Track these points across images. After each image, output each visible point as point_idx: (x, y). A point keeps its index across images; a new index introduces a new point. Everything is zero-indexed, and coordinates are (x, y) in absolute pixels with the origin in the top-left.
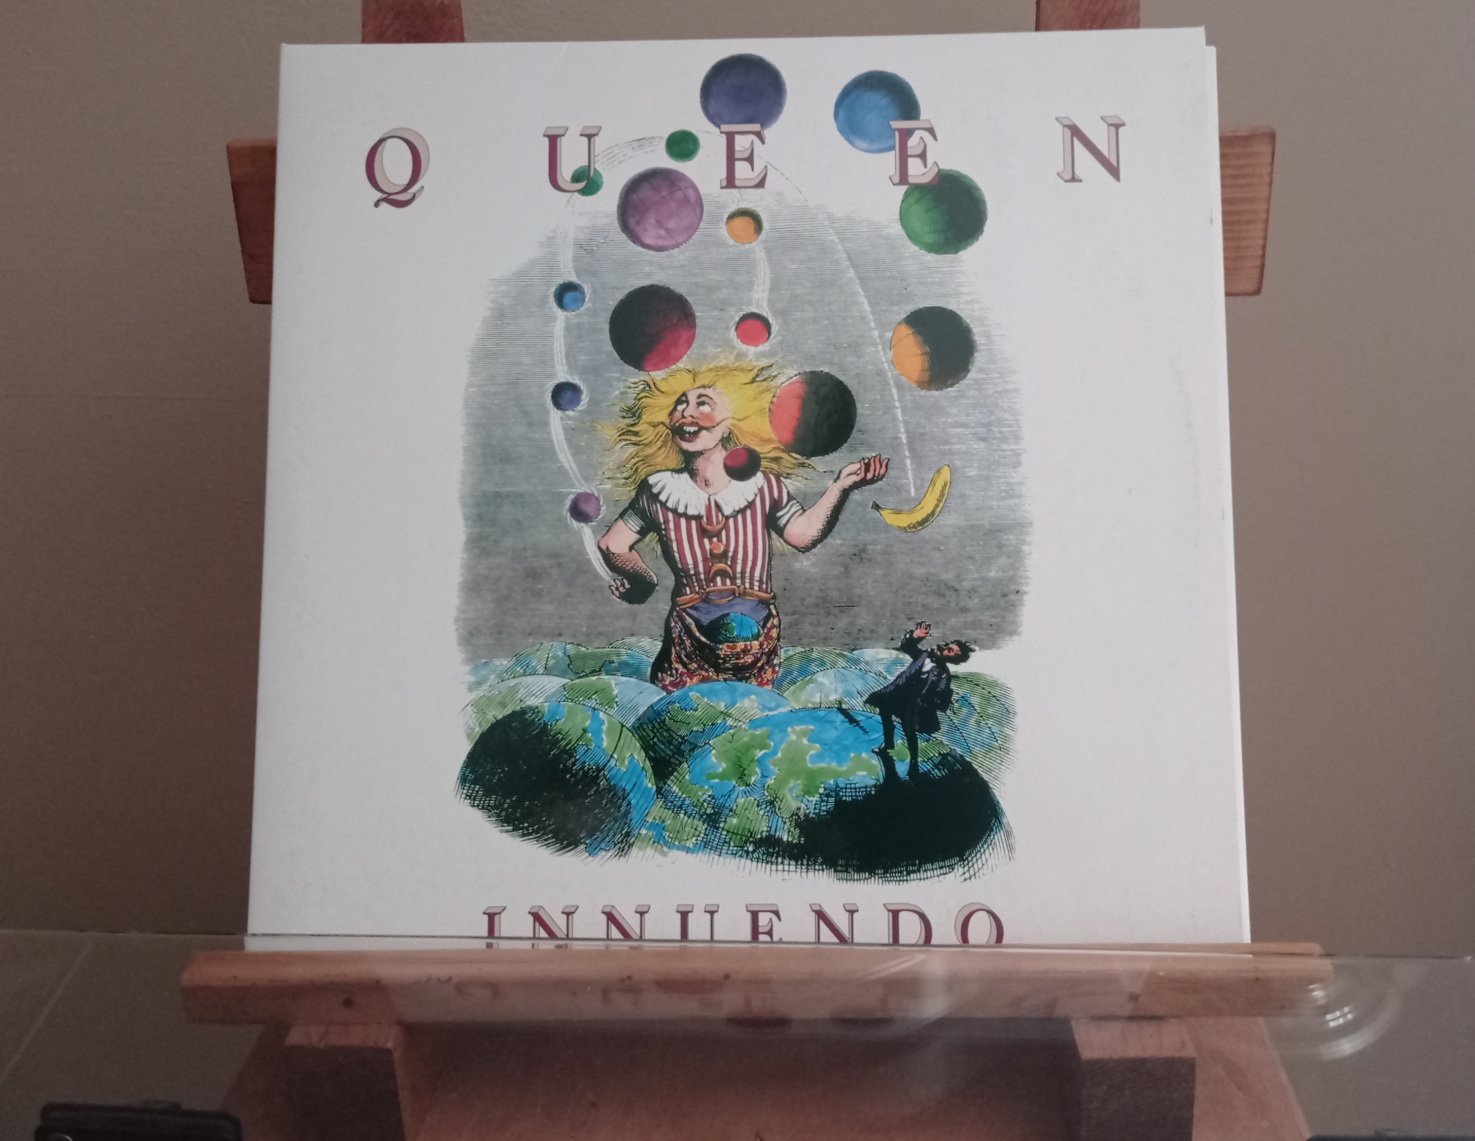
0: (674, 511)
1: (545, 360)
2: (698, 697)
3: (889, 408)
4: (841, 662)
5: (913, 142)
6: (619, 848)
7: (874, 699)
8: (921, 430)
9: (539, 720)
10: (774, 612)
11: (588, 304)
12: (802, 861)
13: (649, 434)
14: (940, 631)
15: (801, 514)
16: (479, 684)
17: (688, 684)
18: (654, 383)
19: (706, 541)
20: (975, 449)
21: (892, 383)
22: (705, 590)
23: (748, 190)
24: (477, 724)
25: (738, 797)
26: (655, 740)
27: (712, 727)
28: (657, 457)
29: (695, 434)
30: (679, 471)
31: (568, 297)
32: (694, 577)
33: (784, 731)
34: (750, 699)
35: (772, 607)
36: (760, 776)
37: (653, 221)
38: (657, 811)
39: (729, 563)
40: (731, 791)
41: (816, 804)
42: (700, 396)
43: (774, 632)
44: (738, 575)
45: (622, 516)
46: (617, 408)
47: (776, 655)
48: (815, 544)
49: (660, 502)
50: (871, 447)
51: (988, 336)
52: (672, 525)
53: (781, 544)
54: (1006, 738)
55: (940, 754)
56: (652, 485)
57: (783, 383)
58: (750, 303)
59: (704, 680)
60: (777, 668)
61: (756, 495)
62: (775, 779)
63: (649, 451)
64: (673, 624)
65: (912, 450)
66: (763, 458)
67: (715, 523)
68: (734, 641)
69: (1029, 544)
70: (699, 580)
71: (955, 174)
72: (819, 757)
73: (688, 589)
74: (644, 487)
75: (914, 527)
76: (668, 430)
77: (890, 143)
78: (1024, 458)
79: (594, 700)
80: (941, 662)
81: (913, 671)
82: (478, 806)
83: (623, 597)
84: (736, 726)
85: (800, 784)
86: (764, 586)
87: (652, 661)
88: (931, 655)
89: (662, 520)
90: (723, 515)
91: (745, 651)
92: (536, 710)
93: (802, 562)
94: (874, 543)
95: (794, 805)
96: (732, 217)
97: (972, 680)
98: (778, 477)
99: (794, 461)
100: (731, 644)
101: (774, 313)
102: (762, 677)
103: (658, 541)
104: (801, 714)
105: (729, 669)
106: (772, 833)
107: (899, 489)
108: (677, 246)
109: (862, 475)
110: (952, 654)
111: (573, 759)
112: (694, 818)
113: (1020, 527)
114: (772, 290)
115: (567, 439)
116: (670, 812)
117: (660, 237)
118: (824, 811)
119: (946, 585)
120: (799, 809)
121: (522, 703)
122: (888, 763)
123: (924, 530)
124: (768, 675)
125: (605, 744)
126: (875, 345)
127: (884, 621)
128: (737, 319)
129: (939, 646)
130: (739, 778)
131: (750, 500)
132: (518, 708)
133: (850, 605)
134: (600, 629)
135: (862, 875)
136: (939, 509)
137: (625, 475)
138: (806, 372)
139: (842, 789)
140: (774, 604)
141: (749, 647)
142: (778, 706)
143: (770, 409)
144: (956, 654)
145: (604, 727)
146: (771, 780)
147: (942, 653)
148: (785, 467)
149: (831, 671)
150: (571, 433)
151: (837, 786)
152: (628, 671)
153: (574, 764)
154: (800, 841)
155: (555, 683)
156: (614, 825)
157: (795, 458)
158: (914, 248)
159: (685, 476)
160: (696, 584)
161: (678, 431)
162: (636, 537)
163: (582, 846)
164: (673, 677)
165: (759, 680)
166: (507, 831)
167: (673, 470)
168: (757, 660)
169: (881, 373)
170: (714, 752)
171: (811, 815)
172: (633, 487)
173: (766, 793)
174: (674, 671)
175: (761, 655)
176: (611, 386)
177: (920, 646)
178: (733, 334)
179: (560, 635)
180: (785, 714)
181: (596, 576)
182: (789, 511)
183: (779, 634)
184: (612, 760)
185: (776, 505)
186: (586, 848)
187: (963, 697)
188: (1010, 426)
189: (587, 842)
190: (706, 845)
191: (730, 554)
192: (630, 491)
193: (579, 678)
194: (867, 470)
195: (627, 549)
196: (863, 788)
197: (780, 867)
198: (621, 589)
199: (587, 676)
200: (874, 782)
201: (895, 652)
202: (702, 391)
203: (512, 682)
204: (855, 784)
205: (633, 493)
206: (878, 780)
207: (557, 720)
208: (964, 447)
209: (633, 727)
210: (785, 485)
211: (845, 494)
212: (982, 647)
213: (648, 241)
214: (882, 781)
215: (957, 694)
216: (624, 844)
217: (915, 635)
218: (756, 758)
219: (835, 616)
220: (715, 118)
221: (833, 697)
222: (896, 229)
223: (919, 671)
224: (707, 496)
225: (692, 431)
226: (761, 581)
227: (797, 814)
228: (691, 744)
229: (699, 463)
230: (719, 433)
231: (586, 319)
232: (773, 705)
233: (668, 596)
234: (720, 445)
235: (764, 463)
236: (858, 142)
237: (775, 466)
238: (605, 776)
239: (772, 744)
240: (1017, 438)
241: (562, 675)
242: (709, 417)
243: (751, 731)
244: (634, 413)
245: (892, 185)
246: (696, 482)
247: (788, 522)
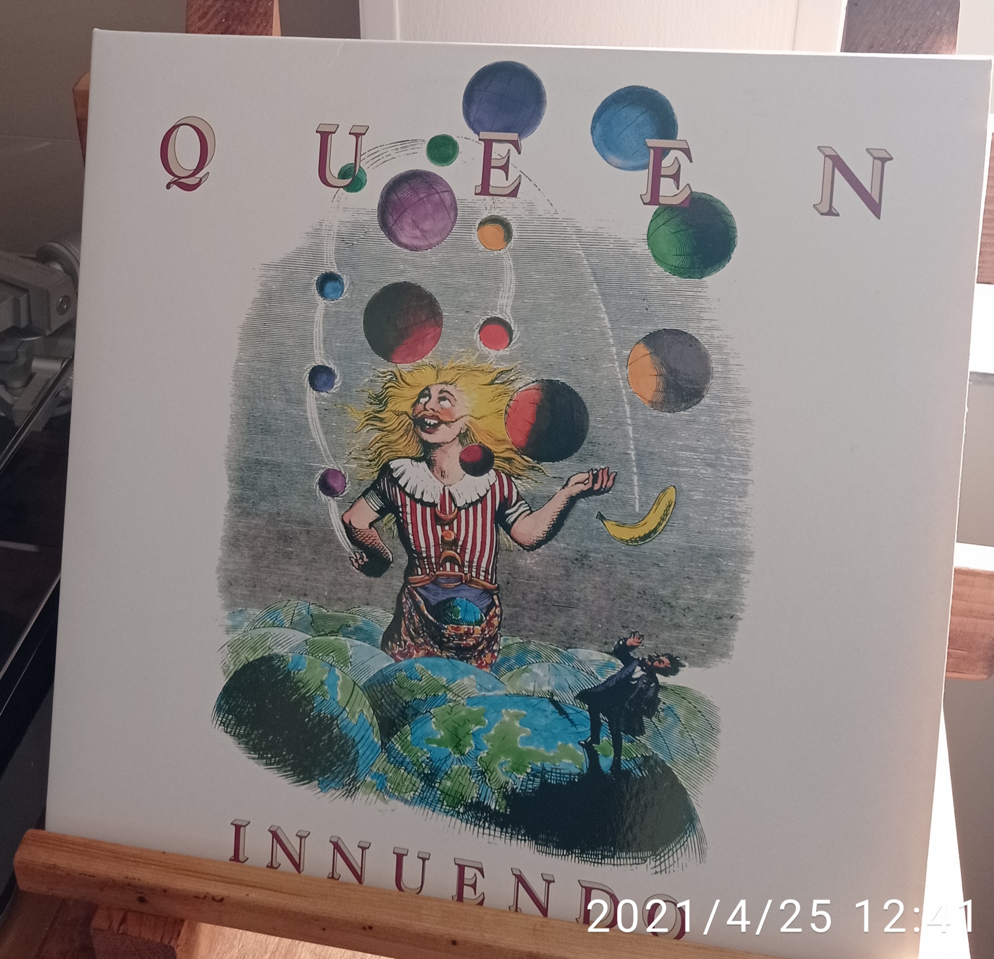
0: (412, 496)
1: (306, 343)
2: (423, 669)
3: (621, 424)
4: (556, 657)
5: (667, 162)
6: (347, 789)
8: (650, 449)
9: (284, 667)
10: (497, 602)
11: (346, 295)
12: (507, 829)
13: (393, 422)
14: (653, 642)
15: (528, 515)
16: (235, 628)
17: (414, 656)
18: (401, 375)
19: (439, 528)
20: (702, 474)
21: (626, 400)
22: (435, 573)
23: (501, 198)
24: (232, 662)
25: (452, 763)
26: (383, 701)
27: (434, 698)
28: (399, 444)
29: (435, 427)
30: (418, 460)
31: (329, 287)
32: (426, 560)
33: (499, 712)
34: (470, 679)
35: (495, 597)
36: (473, 748)
37: (410, 221)
38: (381, 762)
39: (458, 551)
40: (447, 757)
41: (522, 782)
42: (441, 392)
43: (496, 621)
44: (466, 564)
45: (364, 494)
46: (366, 395)
47: (496, 641)
48: (539, 544)
49: (399, 486)
50: (600, 459)
51: (725, 364)
52: (408, 509)
53: (508, 540)
55: (642, 755)
56: (392, 469)
57: (520, 388)
58: (494, 308)
59: (429, 654)
60: (496, 654)
61: (488, 491)
62: (487, 753)
63: (393, 438)
64: (404, 600)
65: (640, 467)
66: (497, 457)
67: (448, 513)
68: (458, 623)
69: (748, 572)
70: (430, 563)
72: (528, 740)
73: (419, 569)
74: (386, 470)
75: (636, 541)
76: (410, 420)
77: (644, 161)
78: (750, 489)
79: (331, 657)
80: (651, 672)
81: (623, 676)
82: (230, 733)
83: (362, 569)
84: (455, 701)
85: (509, 761)
86: (490, 577)
87: (384, 630)
88: (642, 663)
89: (400, 504)
90: (456, 505)
91: (468, 634)
92: (282, 659)
93: (526, 559)
94: (596, 550)
95: (503, 778)
96: (482, 223)
97: (680, 692)
98: (509, 477)
99: (525, 463)
100: (456, 626)
101: (517, 320)
102: (481, 659)
103: (395, 522)
104: (515, 699)
105: (452, 648)
106: (482, 799)
107: (625, 503)
108: (430, 247)
109: (590, 485)
110: (662, 666)
111: (311, 706)
112: (413, 775)
113: (742, 555)
114: (516, 297)
115: (320, 418)
116: (393, 766)
117: (416, 238)
118: (530, 789)
119: (661, 600)
120: (507, 783)
121: (270, 650)
122: (593, 756)
123: (645, 546)
124: (488, 658)
125: (339, 698)
126: (612, 361)
127: (600, 626)
128: (482, 322)
129: (650, 658)
130: (455, 747)
131: (482, 495)
132: (267, 654)
133: (569, 606)
134: (340, 595)
135: (561, 852)
136: (661, 527)
137: (370, 457)
138: (543, 380)
139: (548, 772)
140: (497, 594)
141: (472, 631)
142: (494, 689)
143: (506, 411)
144: (666, 666)
145: (339, 683)
146: (484, 753)
147: (652, 663)
148: (517, 468)
149: (546, 665)
150: (323, 412)
151: (544, 768)
152: (362, 636)
153: (312, 710)
154: (506, 811)
155: (299, 637)
156: (343, 769)
157: (527, 461)
158: (659, 269)
159: (423, 465)
160: (427, 567)
161: (419, 422)
162: (375, 516)
163: (316, 782)
164: (402, 648)
165: (479, 662)
166: (253, 759)
167: (412, 458)
168: (479, 644)
169: (615, 389)
170: (434, 720)
171: (518, 790)
172: (376, 469)
173: (478, 764)
174: (403, 643)
175: (482, 641)
176: (361, 373)
177: (632, 654)
178: (476, 336)
179: (305, 595)
180: (500, 696)
181: (339, 546)
182: (517, 510)
183: (500, 623)
184: (344, 712)
185: (506, 503)
186: (319, 784)
187: (669, 707)
188: (740, 456)
189: (320, 779)
190: (422, 800)
191: (460, 543)
192: (373, 473)
193: (319, 636)
194: (595, 481)
195: (367, 526)
196: (567, 774)
197: (487, 831)
198: (360, 561)
199: (326, 635)
200: (578, 771)
201: (607, 656)
202: (444, 387)
203: (263, 631)
204: (560, 770)
205: (376, 475)
206: (582, 770)
207: (299, 670)
208: (692, 471)
209: (364, 687)
210: (515, 486)
211: (572, 501)
212: (692, 664)
213: (403, 240)
214: (585, 771)
215: (664, 703)
216: (351, 789)
217: (628, 643)
218: (471, 732)
219: (554, 614)
220: (475, 125)
221: (546, 688)
222: (643, 249)
223: (629, 677)
224: (443, 486)
225: (432, 423)
226: (486, 572)
227: (505, 788)
228: (414, 709)
229: (437, 454)
230: (456, 428)
231: (343, 309)
232: (490, 686)
233: (401, 574)
234: (457, 441)
235: (497, 462)
236: (612, 158)
237: (507, 466)
238: (337, 725)
239: (487, 721)
240: (746, 469)
241: (305, 630)
242: (448, 412)
243: (468, 707)
244: (381, 400)
245: (642, 204)
246: (433, 472)
247: (516, 520)
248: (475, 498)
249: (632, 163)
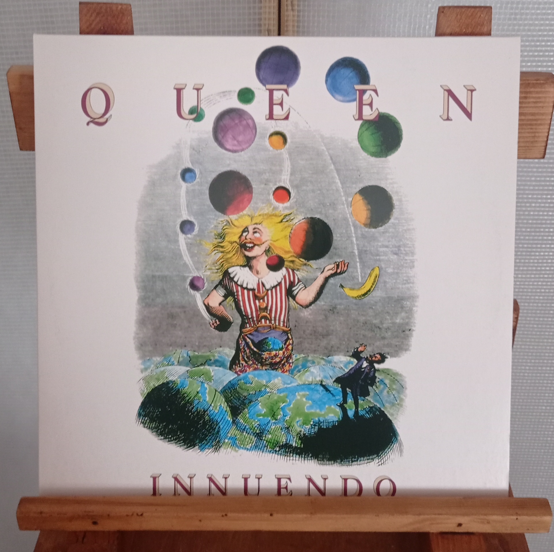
0: (241, 286)
1: (176, 208)
2: (252, 377)
3: (349, 237)
4: (323, 362)
5: (366, 97)
6: (215, 448)
7: (338, 380)
8: (365, 249)
9: (175, 387)
10: (290, 337)
11: (198, 180)
12: (302, 456)
13: (228, 246)
14: (371, 348)
15: (304, 289)
16: (146, 369)
17: (247, 372)
18: (231, 221)
19: (257, 302)
20: (392, 259)
21: (351, 224)
22: (256, 326)
23: (280, 121)
24: (146, 388)
25: (271, 425)
26: (232, 397)
27: (259, 392)
28: (233, 259)
29: (252, 248)
30: (244, 266)
31: (187, 176)
32: (251, 319)
33: (294, 395)
34: (278, 379)
35: (289, 335)
36: (282, 416)
37: (231, 136)
38: (233, 431)
39: (268, 312)
40: (268, 423)
41: (309, 429)
42: (254, 229)
43: (290, 347)
44: (273, 319)
45: (215, 288)
46: (213, 234)
47: (291, 358)
48: (311, 304)
49: (234, 282)
50: (340, 256)
51: (400, 201)
52: (240, 293)
53: (294, 304)
54: (402, 400)
55: (369, 407)
56: (230, 273)
57: (296, 223)
58: (280, 181)
59: (255, 369)
60: (291, 364)
61: (282, 279)
62: (290, 417)
63: (229, 256)
64: (240, 342)
65: (360, 258)
66: (286, 261)
67: (261, 293)
68: (270, 351)
69: (417, 306)
70: (253, 321)
71: (387, 115)
72: (311, 407)
73: (248, 325)
74: (226, 274)
75: (360, 297)
76: (238, 246)
77: (354, 97)
78: (416, 264)
79: (202, 378)
80: (371, 363)
81: (357, 367)
82: (147, 427)
83: (216, 328)
84: (271, 392)
85: (301, 420)
86: (286, 324)
87: (230, 359)
88: (366, 359)
89: (235, 291)
90: (265, 289)
91: (276, 356)
92: (174, 383)
93: (304, 313)
94: (340, 304)
95: (299, 429)
96: (271, 135)
97: (387, 372)
98: (293, 270)
99: (301, 262)
100: (269, 352)
101: (292, 186)
102: (284, 368)
103: (233, 300)
104: (303, 386)
105: (267, 364)
106: (288, 442)
107: (354, 278)
108: (242, 150)
109: (335, 270)
110: (377, 359)
111: (192, 406)
112: (250, 435)
113: (413, 298)
114: (291, 174)
115: (187, 249)
116: (239, 432)
117: (234, 145)
118: (312, 433)
119: (375, 325)
120: (301, 431)
121: (167, 379)
122: (344, 411)
123: (365, 299)
124: (287, 367)
125: (207, 399)
126: (343, 204)
127: (344, 343)
128: (274, 189)
129: (370, 356)
130: (273, 416)
131: (279, 281)
132: (165, 381)
133: (328, 335)
134: (205, 344)
135: (330, 462)
136: (372, 289)
137: (217, 267)
138: (308, 218)
139: (322, 422)
140: (290, 333)
141: (278, 354)
142: (291, 383)
143: (290, 236)
144: (379, 359)
145: (207, 391)
146: (288, 417)
147: (372, 358)
148: (297, 265)
149: (318, 367)
150: (190, 246)
151: (319, 421)
152: (218, 364)
153: (193, 408)
154: (301, 446)
155: (183, 369)
156: (212, 437)
157: (302, 261)
158: (364, 154)
159: (247, 269)
160: (252, 323)
161: (243, 246)
162: (222, 299)
163: (197, 447)
164: (241, 367)
165: (283, 370)
166: (161, 439)
167: (241, 266)
168: (282, 360)
169: (345, 219)
170: (260, 404)
171: (306, 434)
172: (221, 274)
173: (285, 424)
174: (241, 365)
175: (283, 358)
176: (210, 222)
177: (361, 355)
178: (271, 197)
179: (185, 346)
180: (295, 387)
181: (202, 317)
182: (298, 287)
183: (292, 348)
184: (211, 407)
185: (292, 284)
186: (199, 448)
187: (381, 380)
188: (410, 247)
189: (200, 445)
190: (256, 447)
191: (269, 308)
192: (219, 276)
193: (194, 367)
194: (338, 268)
195: (218, 305)
196: (332, 422)
197: (291, 458)
198: (215, 324)
199: (198, 366)
200: (337, 419)
201: (349, 358)
202: (256, 226)
203: (162, 369)
204: (328, 420)
205: (221, 277)
206: (339, 419)
207: (184, 388)
208: (386, 258)
209: (221, 391)
210: (297, 275)
211: (327, 279)
212: (392, 356)
213: (228, 147)
214: (341, 419)
215: (379, 378)
216: (217, 447)
217: (359, 350)
218: (280, 407)
219: (320, 340)
220: (263, 81)
221: (318, 379)
222: (356, 144)
223: (361, 367)
224: (257, 279)
225: (250, 246)
226: (284, 322)
227: (300, 434)
228: (249, 400)
229: (254, 263)
230: (263, 248)
231: (197, 187)
232: (289, 382)
233: (238, 328)
234: (264, 253)
235: (286, 263)
236: (337, 96)
237: (292, 265)
238: (208, 414)
239: (288, 401)
240: (413, 254)
241: (187, 365)
242: (259, 239)
243: (278, 394)
244: (222, 236)
245: (354, 120)
246: (252, 272)
247: (298, 293)
248: (276, 283)
249: (348, 99)
